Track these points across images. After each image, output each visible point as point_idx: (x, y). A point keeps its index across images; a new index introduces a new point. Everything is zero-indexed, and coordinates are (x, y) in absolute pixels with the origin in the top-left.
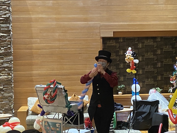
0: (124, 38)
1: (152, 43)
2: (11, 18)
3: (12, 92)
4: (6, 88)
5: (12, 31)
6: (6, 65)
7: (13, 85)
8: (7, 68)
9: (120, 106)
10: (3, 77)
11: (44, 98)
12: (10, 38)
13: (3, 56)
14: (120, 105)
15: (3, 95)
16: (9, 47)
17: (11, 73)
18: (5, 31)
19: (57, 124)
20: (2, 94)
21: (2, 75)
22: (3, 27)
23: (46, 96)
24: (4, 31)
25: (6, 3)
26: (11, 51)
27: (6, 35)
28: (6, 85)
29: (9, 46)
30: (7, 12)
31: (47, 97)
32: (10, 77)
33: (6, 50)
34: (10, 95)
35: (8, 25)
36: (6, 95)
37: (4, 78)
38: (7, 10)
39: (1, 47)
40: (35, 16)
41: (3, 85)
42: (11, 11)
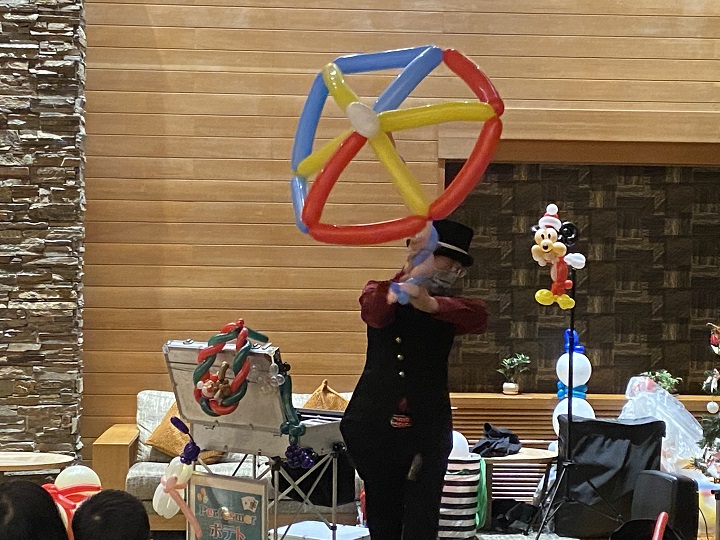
0: (533, 168)
1: (645, 192)
2: (81, 72)
3: (74, 366)
4: (53, 352)
5: (83, 124)
6: (54, 258)
7: (81, 340)
8: (60, 270)
9: (508, 439)
10: (43, 305)
11: (198, 393)
12: (76, 152)
13: (47, 220)
14: (505, 435)
15: (41, 378)
16: (71, 187)
17: (73, 292)
18: (56, 122)
19: (244, 500)
20: (37, 374)
21: (38, 296)
22: (49, 107)
23: (204, 386)
24: (50, 123)
25: (64, 9)
26: (78, 203)
27: (59, 137)
28: (54, 338)
29: (71, 183)
30: (68, 46)
31: (209, 390)
32: (72, 305)
33: (56, 200)
34: (65, 377)
35: (69, 99)
36: (51, 376)
37: (45, 310)
38: (68, 40)
39: (40, 187)
40: (178, 67)
41: (42, 338)
42: (83, 42)
